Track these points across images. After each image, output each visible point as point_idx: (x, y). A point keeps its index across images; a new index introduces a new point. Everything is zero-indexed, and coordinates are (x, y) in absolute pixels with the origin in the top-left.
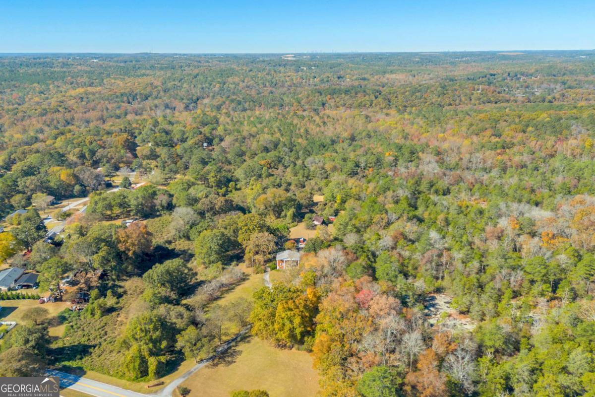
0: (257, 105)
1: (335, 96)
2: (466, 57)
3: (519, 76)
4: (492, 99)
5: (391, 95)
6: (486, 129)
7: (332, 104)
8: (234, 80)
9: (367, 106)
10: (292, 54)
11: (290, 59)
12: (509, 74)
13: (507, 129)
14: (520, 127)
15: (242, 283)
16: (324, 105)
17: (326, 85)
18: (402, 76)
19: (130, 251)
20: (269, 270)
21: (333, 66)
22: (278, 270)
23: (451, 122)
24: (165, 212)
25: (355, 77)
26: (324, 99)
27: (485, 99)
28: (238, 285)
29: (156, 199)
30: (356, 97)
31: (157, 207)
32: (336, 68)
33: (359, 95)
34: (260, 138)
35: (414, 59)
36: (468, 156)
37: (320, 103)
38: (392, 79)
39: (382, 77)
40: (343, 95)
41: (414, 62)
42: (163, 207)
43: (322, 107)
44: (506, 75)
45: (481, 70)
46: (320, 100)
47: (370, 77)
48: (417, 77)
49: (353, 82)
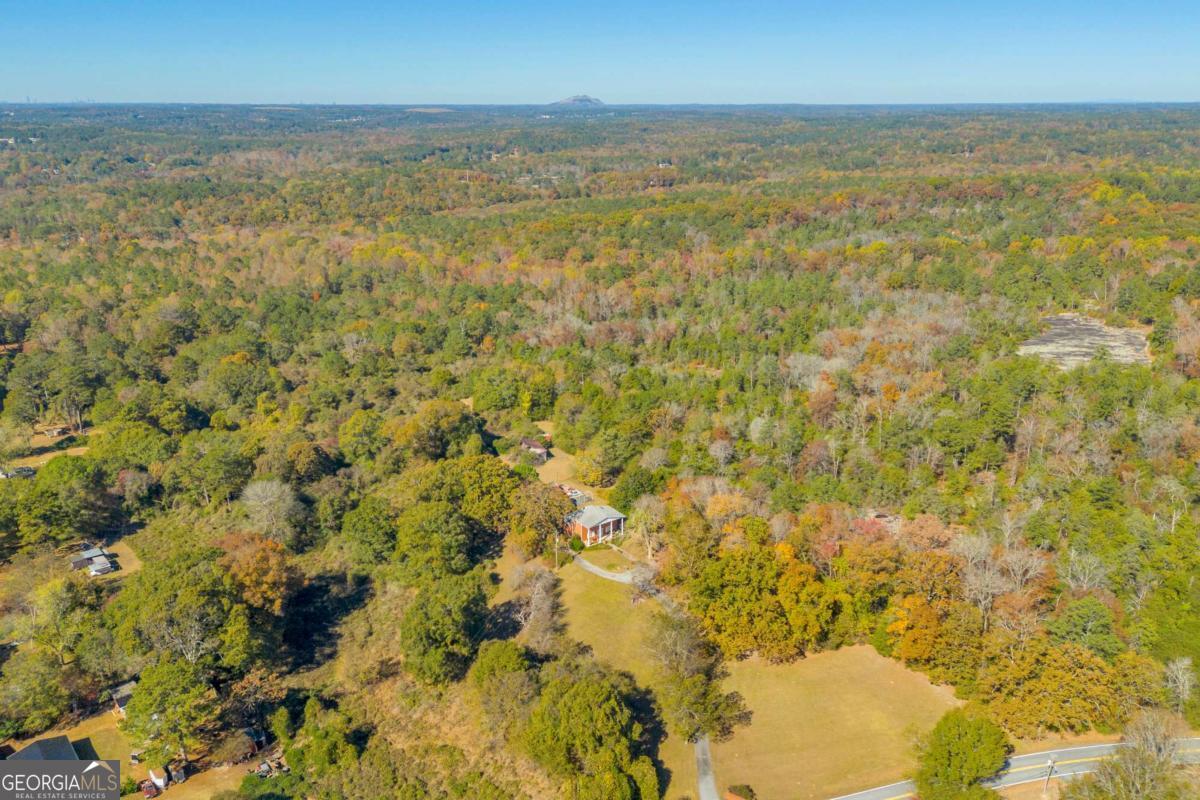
2: (355, 116)
3: (486, 152)
5: (315, 195)
6: (566, 248)
7: (198, 220)
12: (469, 148)
13: (598, 244)
14: (615, 239)
15: (558, 589)
16: (177, 222)
17: (114, 178)
18: (273, 156)
19: (272, 602)
20: (572, 552)
21: (85, 136)
22: (593, 548)
23: (497, 239)
24: (150, 510)
25: (170, 159)
26: (170, 209)
27: (492, 194)
28: (558, 595)
29: (111, 486)
30: (242, 202)
31: (124, 505)
32: (100, 139)
33: (245, 197)
34: (133, 309)
35: (257, 120)
36: (591, 296)
37: (167, 219)
38: (258, 161)
39: (228, 159)
40: (211, 200)
41: (261, 125)
42: (140, 500)
43: (174, 228)
44: (465, 150)
45: (412, 142)
46: (163, 211)
47: (202, 158)
48: (300, 155)
49: (177, 171)
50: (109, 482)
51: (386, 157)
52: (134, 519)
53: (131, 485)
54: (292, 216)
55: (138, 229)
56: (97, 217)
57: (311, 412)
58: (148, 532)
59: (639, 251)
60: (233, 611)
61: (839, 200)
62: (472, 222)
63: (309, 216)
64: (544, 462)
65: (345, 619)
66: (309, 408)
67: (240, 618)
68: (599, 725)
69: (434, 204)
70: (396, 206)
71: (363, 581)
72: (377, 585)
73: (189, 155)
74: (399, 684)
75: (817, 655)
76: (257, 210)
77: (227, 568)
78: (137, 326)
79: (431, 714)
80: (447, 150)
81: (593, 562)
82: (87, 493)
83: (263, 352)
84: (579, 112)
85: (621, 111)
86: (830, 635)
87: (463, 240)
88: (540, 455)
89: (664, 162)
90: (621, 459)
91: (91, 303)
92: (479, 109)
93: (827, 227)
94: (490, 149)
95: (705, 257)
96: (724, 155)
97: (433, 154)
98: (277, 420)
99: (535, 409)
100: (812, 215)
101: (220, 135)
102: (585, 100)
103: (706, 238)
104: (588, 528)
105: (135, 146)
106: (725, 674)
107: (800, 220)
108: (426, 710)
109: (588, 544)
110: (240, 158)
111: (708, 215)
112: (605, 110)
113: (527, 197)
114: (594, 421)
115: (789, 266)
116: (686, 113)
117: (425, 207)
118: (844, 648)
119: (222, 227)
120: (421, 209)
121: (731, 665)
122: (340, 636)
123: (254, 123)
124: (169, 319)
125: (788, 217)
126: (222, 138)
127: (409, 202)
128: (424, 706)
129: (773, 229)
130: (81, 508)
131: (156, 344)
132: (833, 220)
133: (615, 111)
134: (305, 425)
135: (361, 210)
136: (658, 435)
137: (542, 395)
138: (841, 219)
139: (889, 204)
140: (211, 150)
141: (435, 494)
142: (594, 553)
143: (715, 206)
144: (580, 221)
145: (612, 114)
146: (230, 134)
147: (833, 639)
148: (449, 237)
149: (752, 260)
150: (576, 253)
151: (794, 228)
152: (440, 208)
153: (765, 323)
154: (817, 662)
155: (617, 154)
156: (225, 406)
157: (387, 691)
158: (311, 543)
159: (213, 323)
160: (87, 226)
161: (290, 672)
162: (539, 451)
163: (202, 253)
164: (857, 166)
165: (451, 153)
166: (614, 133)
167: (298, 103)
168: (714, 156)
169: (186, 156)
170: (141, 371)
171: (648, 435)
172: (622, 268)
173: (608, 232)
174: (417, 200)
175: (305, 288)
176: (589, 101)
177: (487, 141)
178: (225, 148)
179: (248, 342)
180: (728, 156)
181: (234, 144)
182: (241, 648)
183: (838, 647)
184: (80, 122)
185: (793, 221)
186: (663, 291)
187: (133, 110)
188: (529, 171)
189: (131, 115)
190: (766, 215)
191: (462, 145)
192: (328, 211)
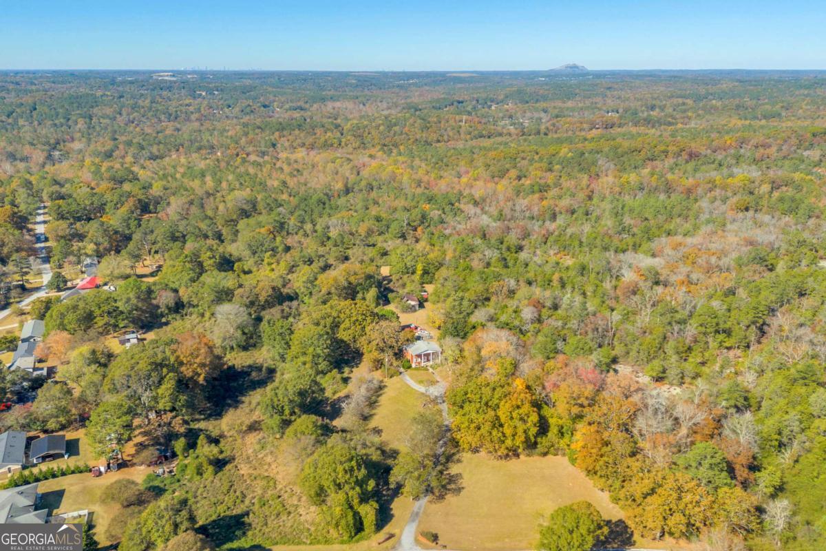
0: (173, 149)
1: (285, 133)
2: (413, 79)
3: (489, 104)
4: (484, 132)
5: (361, 130)
6: (508, 170)
7: (287, 144)
8: (104, 112)
9: (335, 145)
10: (169, 71)
11: (166, 78)
12: (478, 101)
13: (531, 168)
14: (544, 165)
15: (381, 392)
16: (274, 145)
17: (252, 117)
18: (349, 105)
19: (199, 375)
20: (402, 370)
21: (245, 91)
22: (416, 369)
23: (463, 163)
24: (174, 316)
25: (287, 106)
26: (272, 137)
27: (476, 132)
28: (378, 396)
29: (155, 299)
30: (315, 134)
31: (159, 311)
32: (252, 93)
33: (318, 131)
34: (223, 196)
35: (350, 81)
36: (510, 204)
37: (268, 143)
38: (339, 108)
39: (322, 106)
40: (297, 132)
41: (351, 85)
42: (169, 309)
43: (272, 149)
44: (474, 102)
45: (443, 96)
46: (267, 138)
47: (307, 106)
48: (367, 105)
49: (289, 113)
50: (153, 296)
51: (420, 107)
52: (164, 320)
53: (164, 299)
54: (343, 144)
55: (251, 149)
56: (229, 141)
57: (293, 266)
58: (168, 328)
59: (559, 174)
60: (168, 376)
61: (728, 142)
62: (452, 151)
63: (354, 144)
64: (415, 311)
65: (251, 393)
66: (292, 263)
67: (171, 381)
68: (340, 476)
69: (435, 139)
70: (409, 139)
71: (272, 371)
72: (278, 374)
73: (301, 103)
74: (260, 436)
75: (528, 458)
76: (323, 139)
77: (175, 351)
78: (221, 207)
79: (270, 457)
80: (462, 102)
81: (412, 378)
82: (138, 301)
83: (284, 228)
84: (567, 76)
85: (599, 75)
86: (538, 446)
87: (441, 163)
88: (413, 306)
89: (613, 111)
90: (465, 313)
91: (200, 192)
92: (496, 73)
93: (713, 162)
94: (492, 102)
95: (607, 181)
96: (660, 107)
97: (453, 104)
98: (273, 270)
99: (426, 276)
100: (703, 152)
101: (324, 91)
102: (575, 67)
103: (612, 166)
104: (414, 355)
105: (272, 98)
106: (459, 461)
107: (692, 156)
108: (267, 454)
109: (413, 365)
110: (330, 105)
111: (620, 150)
112: (588, 73)
113: (501, 135)
114: (455, 286)
115: (669, 189)
116: (646, 76)
117: (429, 140)
118: (550, 457)
119: (300, 149)
120: (426, 141)
121: (466, 456)
122: (243, 402)
123: (347, 83)
124: (239, 204)
125: (683, 153)
126: (324, 93)
127: (418, 136)
128: (268, 451)
129: (670, 161)
130: (133, 310)
131: (227, 219)
132: (720, 157)
133: (593, 74)
134: (288, 274)
135: (387, 141)
136: (493, 299)
137: (431, 267)
138: (726, 157)
139: (770, 146)
140: (314, 100)
141: (322, 322)
142: (416, 372)
143: (626, 144)
144: (523, 152)
145: (591, 77)
146: (330, 90)
147: (540, 448)
148: (433, 160)
149: (641, 184)
150: (513, 173)
151: (687, 162)
152: (438, 141)
153: (623, 230)
154: (527, 463)
155: (580, 105)
156: (247, 259)
157: (252, 438)
158: (254, 346)
159: (265, 208)
160: (222, 146)
161: (204, 419)
162: (413, 303)
163: (279, 164)
164: (765, 117)
165: (464, 104)
166: (584, 90)
167: (381, 70)
168: (653, 108)
169: (299, 104)
170: (210, 234)
171: (488, 299)
172: (540, 185)
173: (541, 160)
174: (424, 135)
175: (330, 190)
176: (577, 67)
177: (492, 96)
178: (323, 100)
179: (275, 220)
180: (662, 108)
181: (329, 97)
182: (167, 398)
183: (545, 454)
184: (248, 82)
185: (686, 157)
186: (565, 202)
187: (278, 75)
188: (511, 117)
189: (277, 78)
190: (666, 152)
191: (474, 98)
192: (366, 142)
